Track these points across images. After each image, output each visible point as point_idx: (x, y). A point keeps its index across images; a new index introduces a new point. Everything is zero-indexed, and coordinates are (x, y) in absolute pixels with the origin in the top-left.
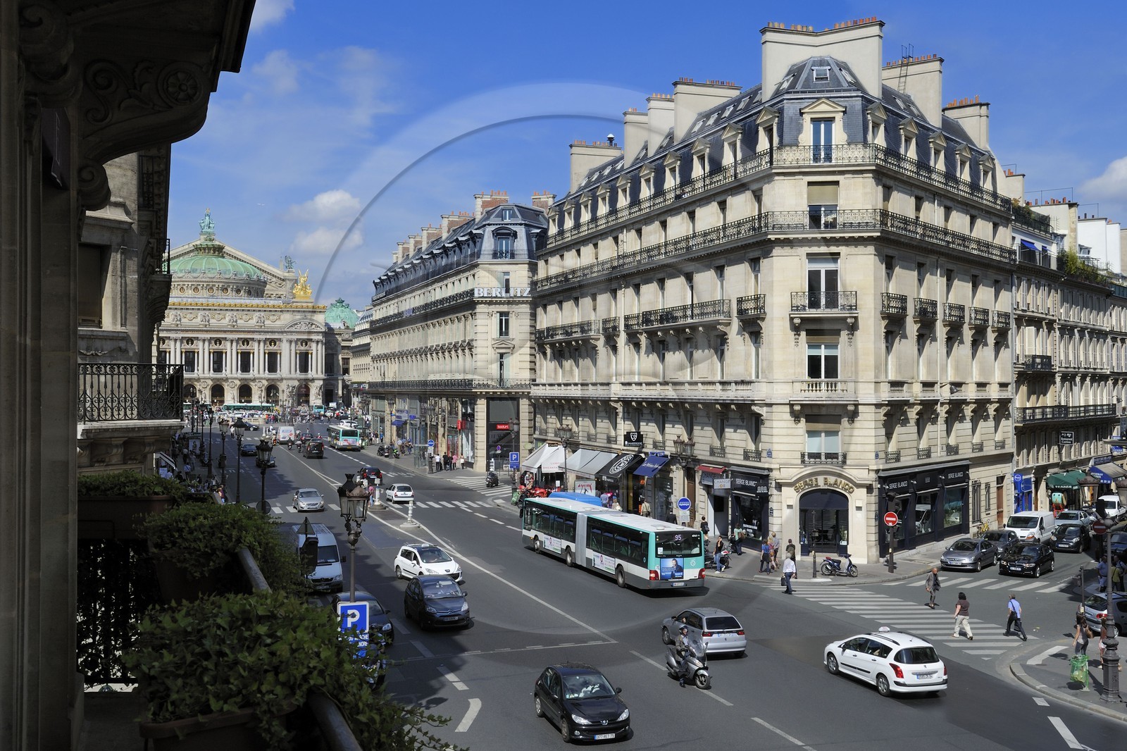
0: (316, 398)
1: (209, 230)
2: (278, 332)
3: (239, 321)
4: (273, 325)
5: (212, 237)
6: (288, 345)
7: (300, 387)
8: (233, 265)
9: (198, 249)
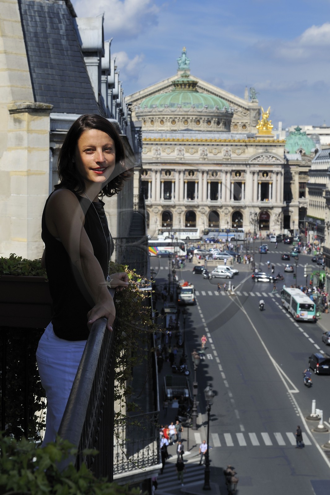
0: (276, 224)
1: (185, 67)
2: (243, 164)
3: (209, 155)
4: (239, 158)
5: (188, 73)
6: (251, 175)
7: (261, 214)
8: (205, 99)
9: (175, 84)
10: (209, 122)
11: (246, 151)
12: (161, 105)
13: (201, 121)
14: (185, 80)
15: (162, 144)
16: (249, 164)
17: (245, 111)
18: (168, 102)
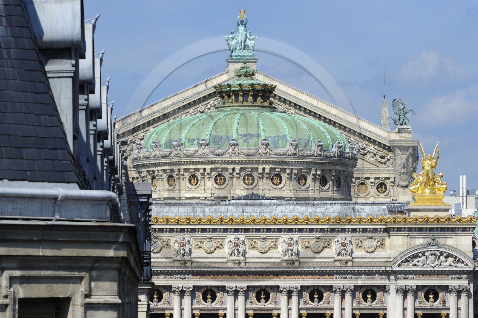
1: (245, 53)
2: (381, 273)
3: (303, 253)
4: (370, 258)
8: (292, 125)
9: (223, 92)
10: (301, 178)
11: (387, 241)
12: (191, 141)
13: (284, 176)
14: (246, 82)
15: (193, 230)
16: (395, 273)
17: (383, 152)
18: (206, 134)
